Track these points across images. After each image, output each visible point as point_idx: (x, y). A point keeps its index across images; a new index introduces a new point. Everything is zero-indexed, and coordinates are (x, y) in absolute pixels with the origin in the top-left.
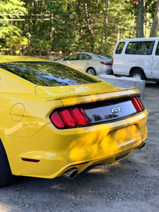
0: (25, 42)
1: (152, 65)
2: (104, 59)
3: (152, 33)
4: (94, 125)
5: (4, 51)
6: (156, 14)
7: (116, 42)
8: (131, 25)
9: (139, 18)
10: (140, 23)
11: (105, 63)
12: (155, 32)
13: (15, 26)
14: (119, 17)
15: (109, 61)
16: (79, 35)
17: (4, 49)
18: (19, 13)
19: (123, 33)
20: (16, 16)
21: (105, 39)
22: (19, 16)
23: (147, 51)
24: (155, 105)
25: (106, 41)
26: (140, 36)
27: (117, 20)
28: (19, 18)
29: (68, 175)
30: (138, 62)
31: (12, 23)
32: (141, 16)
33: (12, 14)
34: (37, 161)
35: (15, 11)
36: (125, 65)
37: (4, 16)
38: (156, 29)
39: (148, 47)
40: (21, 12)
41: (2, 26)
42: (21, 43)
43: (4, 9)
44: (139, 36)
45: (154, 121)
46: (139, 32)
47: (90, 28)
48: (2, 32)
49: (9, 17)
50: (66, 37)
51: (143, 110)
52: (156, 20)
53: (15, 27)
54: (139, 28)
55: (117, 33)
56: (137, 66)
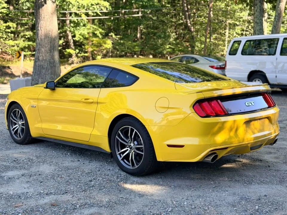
0: (108, 44)
1: (276, 67)
2: (213, 61)
3: (275, 29)
4: (231, 115)
5: (82, 56)
6: (279, 5)
7: (224, 41)
8: (244, 18)
9: (256, 11)
10: (258, 17)
11: (216, 67)
12: (278, 27)
13: (95, 25)
14: (227, 9)
15: (221, 64)
16: (174, 34)
17: (83, 54)
18: (100, 9)
19: (233, 29)
20: (96, 13)
21: (210, 38)
22: (100, 12)
23: (269, 51)
24: (282, 113)
25: (210, 40)
26: (259, 33)
27: (226, 13)
28: (101, 15)
29: (209, 159)
30: (258, 65)
31: (91, 21)
32: (259, 8)
33: (91, 10)
34: (182, 146)
35: (95, 7)
36: (242, 68)
37: (82, 13)
38: (279, 23)
39: (270, 46)
40: (103, 8)
41: (79, 26)
42: (104, 46)
43: (82, 4)
44: (257, 32)
45: (283, 128)
46: (258, 28)
47: (189, 25)
48: (80, 33)
49: (87, 15)
50: (160, 37)
51: (274, 106)
52: (279, 12)
53: (95, 27)
54: (258, 23)
55: (225, 29)
56: (257, 69)
